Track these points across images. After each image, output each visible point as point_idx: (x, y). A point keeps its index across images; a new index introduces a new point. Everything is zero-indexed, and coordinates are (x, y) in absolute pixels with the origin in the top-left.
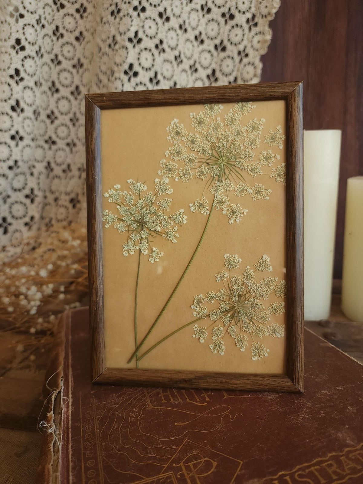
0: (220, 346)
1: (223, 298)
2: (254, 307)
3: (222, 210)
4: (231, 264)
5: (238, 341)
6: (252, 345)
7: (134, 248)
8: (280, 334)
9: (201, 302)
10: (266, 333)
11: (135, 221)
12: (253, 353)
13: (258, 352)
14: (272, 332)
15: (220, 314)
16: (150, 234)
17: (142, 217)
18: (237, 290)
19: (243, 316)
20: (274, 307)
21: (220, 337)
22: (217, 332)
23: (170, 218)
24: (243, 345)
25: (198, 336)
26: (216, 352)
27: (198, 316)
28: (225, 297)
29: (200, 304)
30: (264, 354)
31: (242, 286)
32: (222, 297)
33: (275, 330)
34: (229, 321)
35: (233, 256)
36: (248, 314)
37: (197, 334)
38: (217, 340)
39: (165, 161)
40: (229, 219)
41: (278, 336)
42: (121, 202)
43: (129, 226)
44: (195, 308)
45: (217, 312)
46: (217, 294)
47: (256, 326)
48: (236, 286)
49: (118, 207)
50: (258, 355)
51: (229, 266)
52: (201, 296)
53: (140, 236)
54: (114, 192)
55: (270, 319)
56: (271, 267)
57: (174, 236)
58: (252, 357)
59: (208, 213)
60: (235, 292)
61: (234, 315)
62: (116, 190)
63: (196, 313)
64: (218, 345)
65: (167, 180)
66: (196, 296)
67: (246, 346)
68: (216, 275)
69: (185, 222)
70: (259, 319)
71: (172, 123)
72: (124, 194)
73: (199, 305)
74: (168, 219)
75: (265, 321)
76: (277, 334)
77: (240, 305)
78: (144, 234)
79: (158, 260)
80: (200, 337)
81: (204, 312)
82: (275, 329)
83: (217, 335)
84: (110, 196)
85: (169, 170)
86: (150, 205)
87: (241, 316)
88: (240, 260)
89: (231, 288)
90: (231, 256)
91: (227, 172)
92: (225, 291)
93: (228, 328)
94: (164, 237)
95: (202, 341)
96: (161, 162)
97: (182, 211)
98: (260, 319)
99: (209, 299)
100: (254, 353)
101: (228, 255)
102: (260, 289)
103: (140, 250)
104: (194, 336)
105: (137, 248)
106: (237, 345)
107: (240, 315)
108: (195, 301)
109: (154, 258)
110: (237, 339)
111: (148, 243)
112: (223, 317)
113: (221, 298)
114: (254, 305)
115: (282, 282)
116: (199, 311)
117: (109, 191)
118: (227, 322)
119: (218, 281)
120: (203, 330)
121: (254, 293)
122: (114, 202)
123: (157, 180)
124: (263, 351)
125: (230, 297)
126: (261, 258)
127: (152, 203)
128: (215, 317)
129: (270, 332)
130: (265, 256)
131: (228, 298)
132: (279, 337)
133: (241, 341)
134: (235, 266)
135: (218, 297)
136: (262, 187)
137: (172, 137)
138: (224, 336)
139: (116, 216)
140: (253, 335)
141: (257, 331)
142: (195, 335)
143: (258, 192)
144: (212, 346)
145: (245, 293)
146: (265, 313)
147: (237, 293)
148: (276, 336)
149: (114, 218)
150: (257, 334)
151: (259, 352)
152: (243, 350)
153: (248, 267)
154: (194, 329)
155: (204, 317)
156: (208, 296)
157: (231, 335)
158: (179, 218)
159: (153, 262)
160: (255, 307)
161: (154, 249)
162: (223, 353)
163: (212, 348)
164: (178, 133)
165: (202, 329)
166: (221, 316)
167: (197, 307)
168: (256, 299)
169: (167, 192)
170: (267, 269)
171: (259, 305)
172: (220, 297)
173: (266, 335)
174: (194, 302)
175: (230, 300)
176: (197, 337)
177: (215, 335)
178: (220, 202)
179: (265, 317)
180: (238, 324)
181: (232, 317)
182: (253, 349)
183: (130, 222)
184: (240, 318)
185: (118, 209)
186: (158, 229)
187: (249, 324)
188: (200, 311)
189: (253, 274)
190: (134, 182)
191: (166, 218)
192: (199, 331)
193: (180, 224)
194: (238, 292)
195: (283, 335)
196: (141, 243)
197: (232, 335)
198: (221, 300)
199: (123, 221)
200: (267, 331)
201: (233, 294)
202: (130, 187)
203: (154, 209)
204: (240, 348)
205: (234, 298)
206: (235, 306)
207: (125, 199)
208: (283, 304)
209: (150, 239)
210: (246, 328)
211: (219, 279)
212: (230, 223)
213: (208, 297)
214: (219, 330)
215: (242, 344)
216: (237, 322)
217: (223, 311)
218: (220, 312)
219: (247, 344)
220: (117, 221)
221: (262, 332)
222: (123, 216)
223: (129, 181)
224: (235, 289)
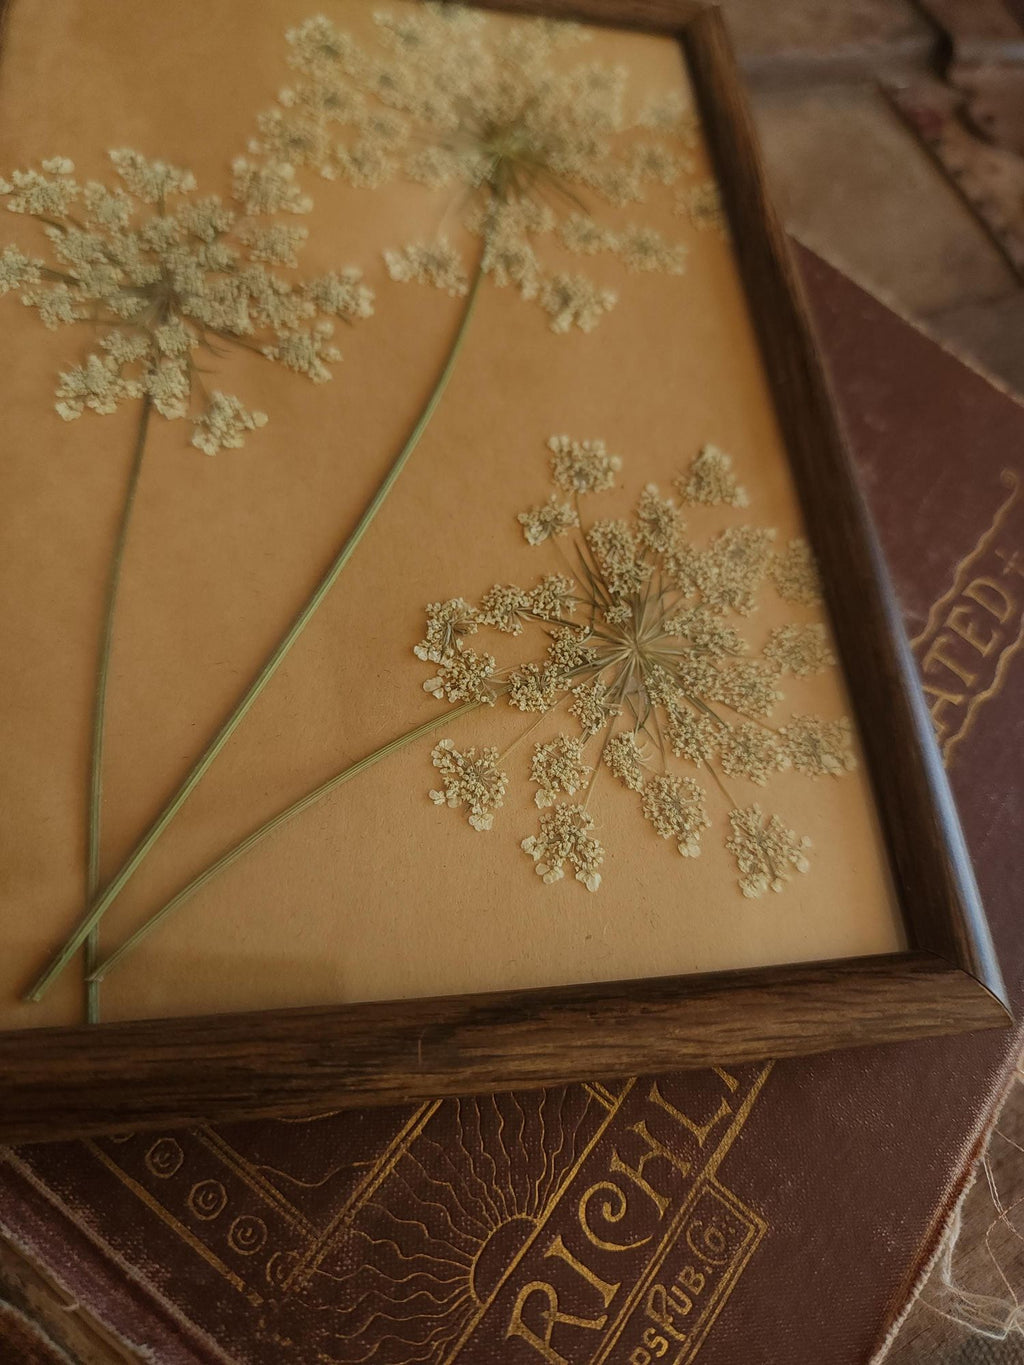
0: (577, 838)
1: (565, 609)
2: (706, 645)
3: (519, 286)
4: (581, 474)
5: (661, 810)
6: (733, 822)
7: (117, 389)
8: (838, 758)
9: (459, 631)
10: (780, 757)
11: (129, 288)
12: (741, 863)
13: (765, 851)
14: (805, 754)
15: (561, 679)
16: (202, 342)
17: (168, 275)
18: (621, 576)
19: (664, 686)
20: (787, 645)
21: (572, 791)
22: (555, 770)
23: (297, 291)
24: (687, 827)
25: (459, 795)
26: (559, 873)
27: (454, 695)
28: (572, 604)
29: (460, 643)
30: (794, 859)
31: (639, 562)
32: (558, 607)
33: (815, 743)
34: (607, 712)
35: (586, 444)
36: (688, 677)
37: (457, 783)
38: (558, 807)
39: (277, 115)
40: (551, 317)
41: (834, 771)
42: (68, 216)
43: (99, 303)
44: (435, 656)
45: (542, 672)
46: (536, 592)
47: (731, 729)
48: (613, 560)
49: (53, 232)
50: (765, 869)
51: (576, 482)
52: (459, 603)
53: (153, 343)
54: (41, 180)
55: (781, 696)
56: (740, 491)
57: (318, 355)
58: (744, 885)
59: (464, 289)
60: (613, 584)
61: (624, 681)
62: (52, 176)
63: (440, 680)
64: (571, 834)
65: (288, 171)
66: (438, 605)
67: (702, 829)
68: (523, 518)
69: (366, 310)
70: (736, 698)
71: (309, 24)
72: (87, 192)
73: (453, 646)
74: (287, 295)
75: (762, 703)
76: (827, 759)
77: (645, 638)
78: (172, 337)
79: (237, 442)
80: (474, 801)
81: (483, 675)
82: (814, 736)
83: (556, 784)
84: (14, 194)
85: (296, 142)
86: (209, 240)
87: (656, 687)
88: (617, 461)
89: (592, 568)
90: (576, 445)
91: (522, 180)
92: (572, 582)
93: (605, 748)
94: (271, 357)
95: (483, 822)
96: (260, 118)
97: (353, 271)
98: (741, 695)
99: (502, 618)
100: (749, 863)
101: (565, 440)
102: (716, 570)
103: (147, 400)
104: (439, 798)
105: (134, 390)
106: (661, 825)
107: (650, 681)
108: (436, 624)
109: (218, 433)
110: (656, 797)
111: (187, 374)
112: (574, 691)
113: (554, 609)
114: (706, 638)
115: (793, 545)
116: (456, 673)
117: (17, 174)
118: (599, 715)
119: (532, 541)
120: (486, 764)
121: (693, 589)
122: (32, 212)
123: (240, 164)
124: (786, 847)
125: (595, 605)
126: (694, 458)
127: (219, 234)
128: (539, 695)
129: (798, 755)
130: (711, 452)
131: (587, 608)
132: (838, 772)
133: (676, 803)
134: (598, 482)
135: (542, 605)
136: (652, 235)
137: (309, 61)
138: (589, 787)
139: (41, 262)
140: (728, 772)
141: (739, 751)
142: (445, 788)
143: (643, 248)
144: (535, 846)
145: (654, 590)
146: (757, 668)
147: (625, 586)
148: (825, 772)
149: (28, 269)
150: (742, 768)
151: (771, 852)
152: (691, 850)
153: (652, 488)
154: (436, 762)
155: (484, 699)
156: (495, 602)
157: (623, 778)
158: (340, 293)
159: (210, 449)
160: (711, 646)
161: (219, 396)
162: (598, 877)
163: (537, 855)
164: (332, 52)
165: (479, 755)
166: (566, 689)
167: (442, 653)
168: (707, 613)
169: (284, 207)
170: (728, 499)
171: (723, 634)
172: (548, 607)
173: (780, 768)
174: (431, 631)
175: (597, 617)
176: (453, 804)
177: (546, 781)
178: (510, 261)
179: (758, 685)
180: (649, 726)
181: (616, 693)
182: (738, 840)
183: (107, 289)
184: (653, 694)
185: (53, 239)
186: (243, 323)
187: (696, 721)
188: (460, 672)
189: (678, 513)
190: (140, 159)
191: (282, 291)
192: (465, 769)
193: (344, 316)
194: (626, 582)
195: (853, 763)
196: (152, 372)
197: (628, 778)
198: (555, 619)
199: (72, 282)
200: (780, 750)
201: (606, 596)
202: (121, 171)
203: (223, 253)
204: (678, 841)
205: (613, 609)
206: (621, 644)
207: (90, 208)
208: (820, 631)
209: (202, 359)
210: (687, 743)
211: (535, 535)
212: (558, 331)
213: (493, 608)
214: (563, 755)
215: (681, 820)
216: (640, 719)
217: (571, 664)
218: (561, 672)
219: (706, 819)
220: (37, 281)
221: (761, 755)
222: (73, 265)
223: (114, 155)
224: (611, 573)
